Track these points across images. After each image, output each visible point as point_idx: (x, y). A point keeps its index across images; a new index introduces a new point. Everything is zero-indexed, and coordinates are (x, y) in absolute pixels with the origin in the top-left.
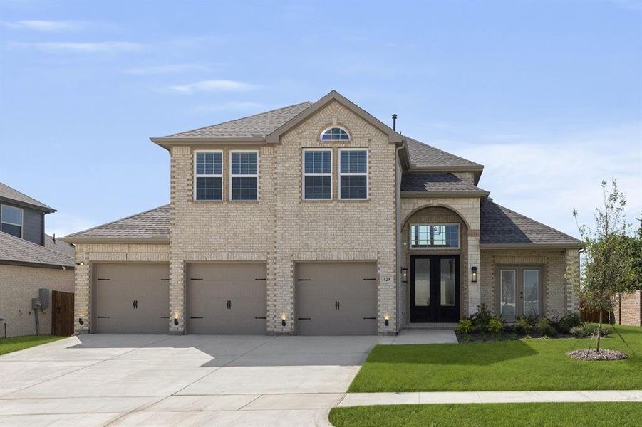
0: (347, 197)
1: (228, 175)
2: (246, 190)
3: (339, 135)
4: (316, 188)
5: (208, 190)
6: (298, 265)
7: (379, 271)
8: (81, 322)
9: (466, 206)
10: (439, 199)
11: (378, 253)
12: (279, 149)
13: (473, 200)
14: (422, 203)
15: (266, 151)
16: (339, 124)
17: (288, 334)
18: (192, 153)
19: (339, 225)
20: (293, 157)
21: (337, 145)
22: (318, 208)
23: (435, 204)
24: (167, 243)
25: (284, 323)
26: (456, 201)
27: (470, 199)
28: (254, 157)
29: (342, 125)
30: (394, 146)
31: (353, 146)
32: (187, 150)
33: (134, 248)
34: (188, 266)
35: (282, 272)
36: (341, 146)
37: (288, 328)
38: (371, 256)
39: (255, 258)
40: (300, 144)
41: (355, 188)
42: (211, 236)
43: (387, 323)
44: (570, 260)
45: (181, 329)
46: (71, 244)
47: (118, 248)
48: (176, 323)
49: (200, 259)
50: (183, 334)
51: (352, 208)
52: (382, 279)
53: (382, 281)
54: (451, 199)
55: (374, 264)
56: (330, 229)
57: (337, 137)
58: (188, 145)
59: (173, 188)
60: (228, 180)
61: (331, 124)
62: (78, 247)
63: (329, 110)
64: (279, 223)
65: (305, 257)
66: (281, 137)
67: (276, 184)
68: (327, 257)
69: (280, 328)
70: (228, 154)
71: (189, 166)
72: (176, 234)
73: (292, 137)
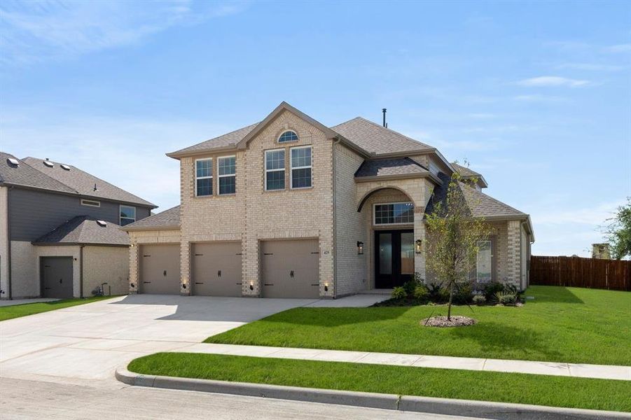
0: (297, 186)
1: (216, 176)
2: (228, 187)
3: (290, 137)
4: (274, 181)
5: (204, 189)
6: (262, 243)
7: (320, 246)
8: (133, 286)
9: (412, 186)
10: (388, 182)
11: (320, 231)
12: (248, 153)
13: (418, 180)
14: (374, 186)
15: (240, 155)
16: (289, 128)
17: (255, 297)
18: (193, 162)
19: (290, 210)
20: (257, 158)
21: (288, 145)
22: (276, 197)
23: (385, 186)
24: (178, 229)
25: (252, 288)
26: (403, 182)
27: (416, 180)
28: (233, 160)
29: (292, 128)
30: (331, 141)
31: (300, 145)
32: (189, 160)
33: (162, 234)
34: (193, 245)
35: (251, 248)
36: (291, 145)
37: (255, 292)
38: (314, 234)
39: (234, 238)
40: (262, 147)
41: (303, 179)
42: (205, 223)
43: (326, 289)
44: (511, 231)
45: (188, 292)
46: (128, 232)
47: (153, 234)
48: (184, 287)
49: (199, 240)
50: (189, 295)
51: (300, 195)
52: (322, 252)
53: (323, 255)
54: (399, 181)
55: (316, 240)
56: (284, 214)
57: (289, 139)
58: (190, 156)
59: (182, 188)
60: (216, 180)
61: (284, 129)
62: (131, 234)
63: (282, 117)
64: (248, 211)
65: (266, 236)
66: (248, 143)
67: (246, 180)
68: (281, 235)
69: (249, 292)
70: (216, 160)
71: (191, 172)
72: (184, 222)
73: (256, 143)
